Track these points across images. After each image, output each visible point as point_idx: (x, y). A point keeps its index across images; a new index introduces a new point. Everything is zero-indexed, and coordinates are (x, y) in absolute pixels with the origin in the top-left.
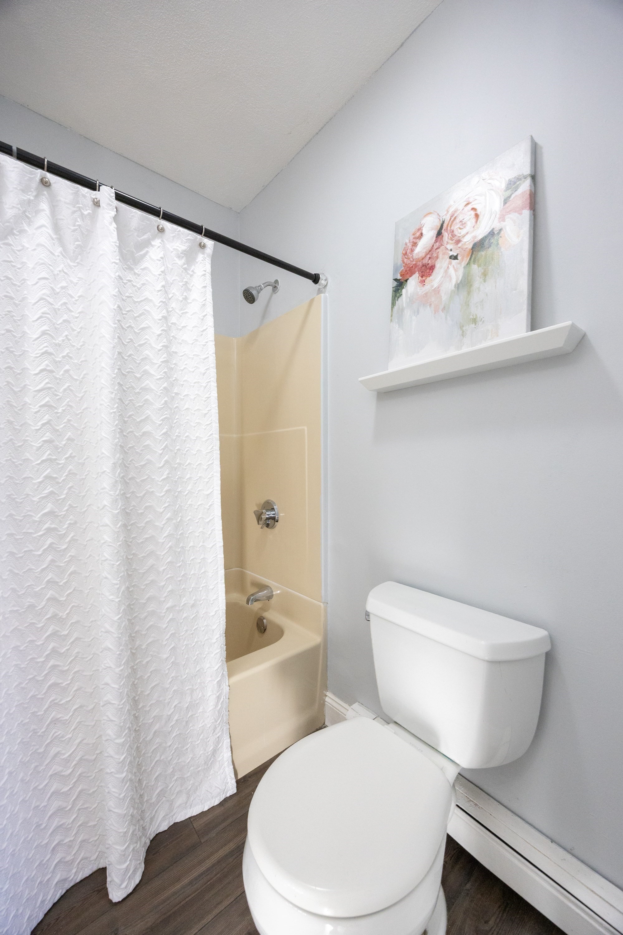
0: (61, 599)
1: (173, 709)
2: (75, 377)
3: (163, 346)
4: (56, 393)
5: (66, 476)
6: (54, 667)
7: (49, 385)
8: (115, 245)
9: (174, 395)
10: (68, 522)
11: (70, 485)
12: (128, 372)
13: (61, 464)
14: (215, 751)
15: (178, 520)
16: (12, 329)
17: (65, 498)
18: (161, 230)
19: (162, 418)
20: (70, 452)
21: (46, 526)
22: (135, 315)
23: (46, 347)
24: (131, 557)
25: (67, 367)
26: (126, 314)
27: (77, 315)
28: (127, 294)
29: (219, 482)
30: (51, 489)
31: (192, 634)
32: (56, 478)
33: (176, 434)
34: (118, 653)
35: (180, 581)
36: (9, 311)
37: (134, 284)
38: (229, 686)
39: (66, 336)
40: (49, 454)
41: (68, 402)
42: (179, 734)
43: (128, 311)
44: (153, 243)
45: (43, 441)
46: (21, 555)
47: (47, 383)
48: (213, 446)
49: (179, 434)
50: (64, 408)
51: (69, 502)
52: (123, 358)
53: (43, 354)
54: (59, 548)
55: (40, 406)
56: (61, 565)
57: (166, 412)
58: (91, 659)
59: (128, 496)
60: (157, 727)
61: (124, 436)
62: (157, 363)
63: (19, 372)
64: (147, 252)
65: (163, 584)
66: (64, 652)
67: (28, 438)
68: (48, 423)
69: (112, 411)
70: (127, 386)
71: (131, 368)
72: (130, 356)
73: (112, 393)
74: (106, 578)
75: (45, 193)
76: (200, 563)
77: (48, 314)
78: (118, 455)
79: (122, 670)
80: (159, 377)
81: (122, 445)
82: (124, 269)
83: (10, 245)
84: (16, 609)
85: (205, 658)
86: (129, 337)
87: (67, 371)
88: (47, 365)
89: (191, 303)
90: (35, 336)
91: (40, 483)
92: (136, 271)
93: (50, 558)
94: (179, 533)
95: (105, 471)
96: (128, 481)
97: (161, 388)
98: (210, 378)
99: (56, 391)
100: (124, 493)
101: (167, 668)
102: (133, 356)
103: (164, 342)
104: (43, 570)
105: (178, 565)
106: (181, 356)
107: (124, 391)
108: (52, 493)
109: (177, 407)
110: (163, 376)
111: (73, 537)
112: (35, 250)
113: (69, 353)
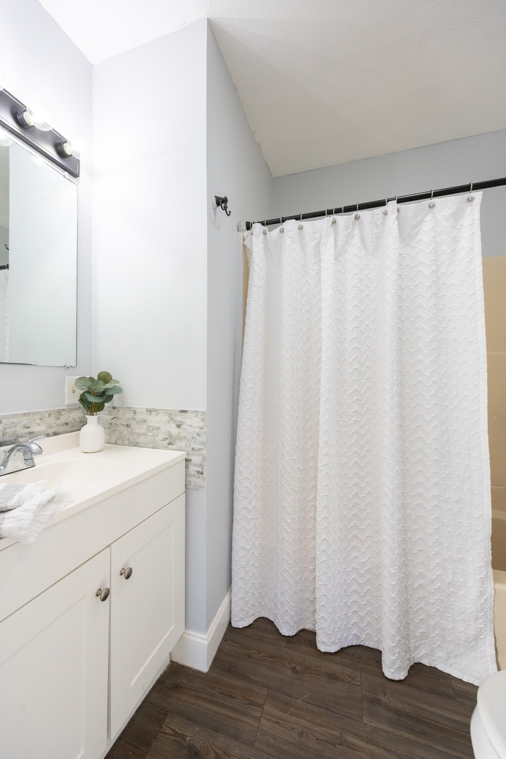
0: (361, 464)
1: (436, 577)
2: (372, 328)
3: (432, 294)
4: (361, 340)
5: (365, 390)
6: (356, 504)
7: (357, 336)
8: (397, 237)
9: (442, 329)
10: (366, 418)
11: (367, 396)
12: (406, 318)
13: (362, 382)
14: (476, 638)
15: (444, 429)
16: (340, 308)
17: (364, 403)
18: (431, 207)
19: (431, 348)
20: (368, 375)
21: (354, 419)
22: (411, 277)
23: (356, 313)
24: (405, 449)
25: (367, 323)
26: (404, 278)
27: (373, 289)
28: (406, 264)
29: (486, 401)
30: (357, 397)
31: (455, 525)
32: (360, 391)
33: (444, 360)
34: (392, 511)
35: (445, 477)
36: (339, 298)
37: (411, 255)
38: (495, 589)
39: (367, 304)
40: (357, 377)
41: (367, 344)
42: (441, 600)
43: (406, 276)
44: (425, 219)
45: (354, 369)
46: (342, 433)
47: (357, 335)
48: (479, 369)
49: (446, 360)
50: (365, 348)
51: (367, 406)
52: (402, 309)
53: (354, 318)
54: (361, 433)
55: (352, 349)
56: (362, 444)
57: (434, 344)
58: (377, 509)
59: (404, 405)
60: (422, 582)
61: (402, 363)
62: (427, 308)
63: (343, 330)
64: (421, 228)
65: (429, 475)
66: (362, 497)
67: (346, 368)
68: (356, 358)
69: (391, 348)
70: (405, 329)
71: (408, 315)
72: (406, 307)
73: (392, 336)
74: (386, 458)
75: (357, 223)
76: (465, 468)
77: (357, 294)
78: (395, 378)
79: (394, 523)
80: (428, 318)
81: (400, 369)
82: (403, 248)
83: (340, 261)
84: (338, 462)
85: (468, 551)
86: (407, 294)
87: (367, 325)
88: (356, 324)
89: (459, 251)
90: (351, 309)
91: (352, 393)
92: (412, 245)
93: (355, 438)
94: (445, 439)
95: (387, 388)
96: (404, 395)
97: (431, 326)
98: (477, 310)
99: (361, 338)
100: (401, 403)
101: (432, 541)
102: (409, 306)
103: (434, 291)
104: (352, 444)
105: (443, 464)
106: (449, 297)
107: (402, 332)
108: (357, 399)
109: (445, 338)
110: (432, 317)
111: (368, 428)
112: (351, 259)
113: (368, 314)
